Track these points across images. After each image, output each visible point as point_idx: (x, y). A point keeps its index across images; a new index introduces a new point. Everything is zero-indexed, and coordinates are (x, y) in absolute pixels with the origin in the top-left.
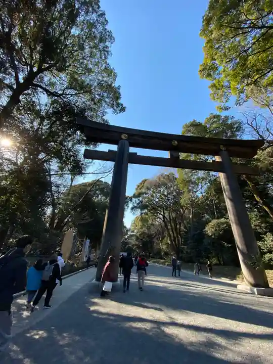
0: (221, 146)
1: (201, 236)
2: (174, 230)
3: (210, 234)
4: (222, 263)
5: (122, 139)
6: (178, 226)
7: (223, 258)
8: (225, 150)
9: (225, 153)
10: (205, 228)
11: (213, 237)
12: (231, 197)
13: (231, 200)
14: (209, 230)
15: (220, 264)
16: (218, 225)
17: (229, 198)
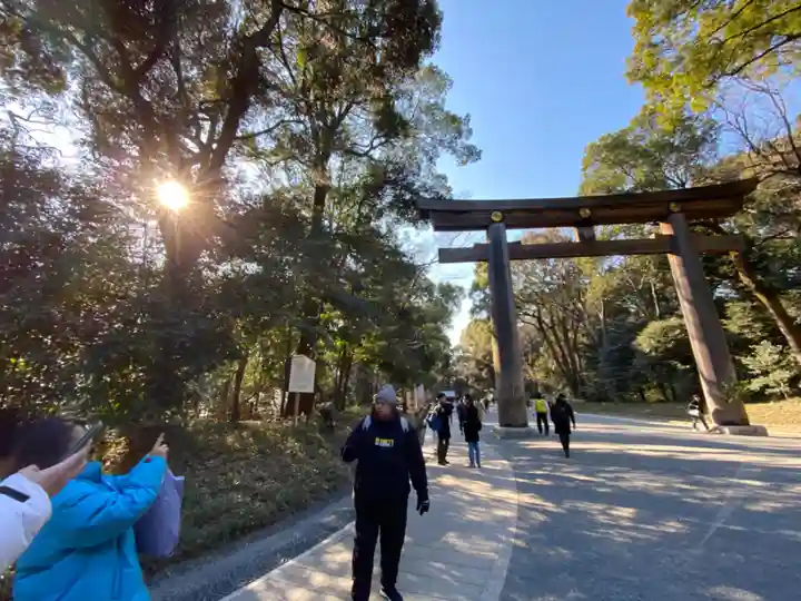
0: (673, 205)
1: (627, 354)
2: (562, 343)
3: (648, 350)
4: (671, 397)
5: (494, 222)
6: (570, 335)
7: (672, 389)
8: (678, 212)
9: (681, 217)
10: (634, 339)
11: (653, 354)
12: (690, 297)
13: (690, 302)
14: (645, 342)
15: (667, 400)
16: (665, 332)
17: (687, 300)
